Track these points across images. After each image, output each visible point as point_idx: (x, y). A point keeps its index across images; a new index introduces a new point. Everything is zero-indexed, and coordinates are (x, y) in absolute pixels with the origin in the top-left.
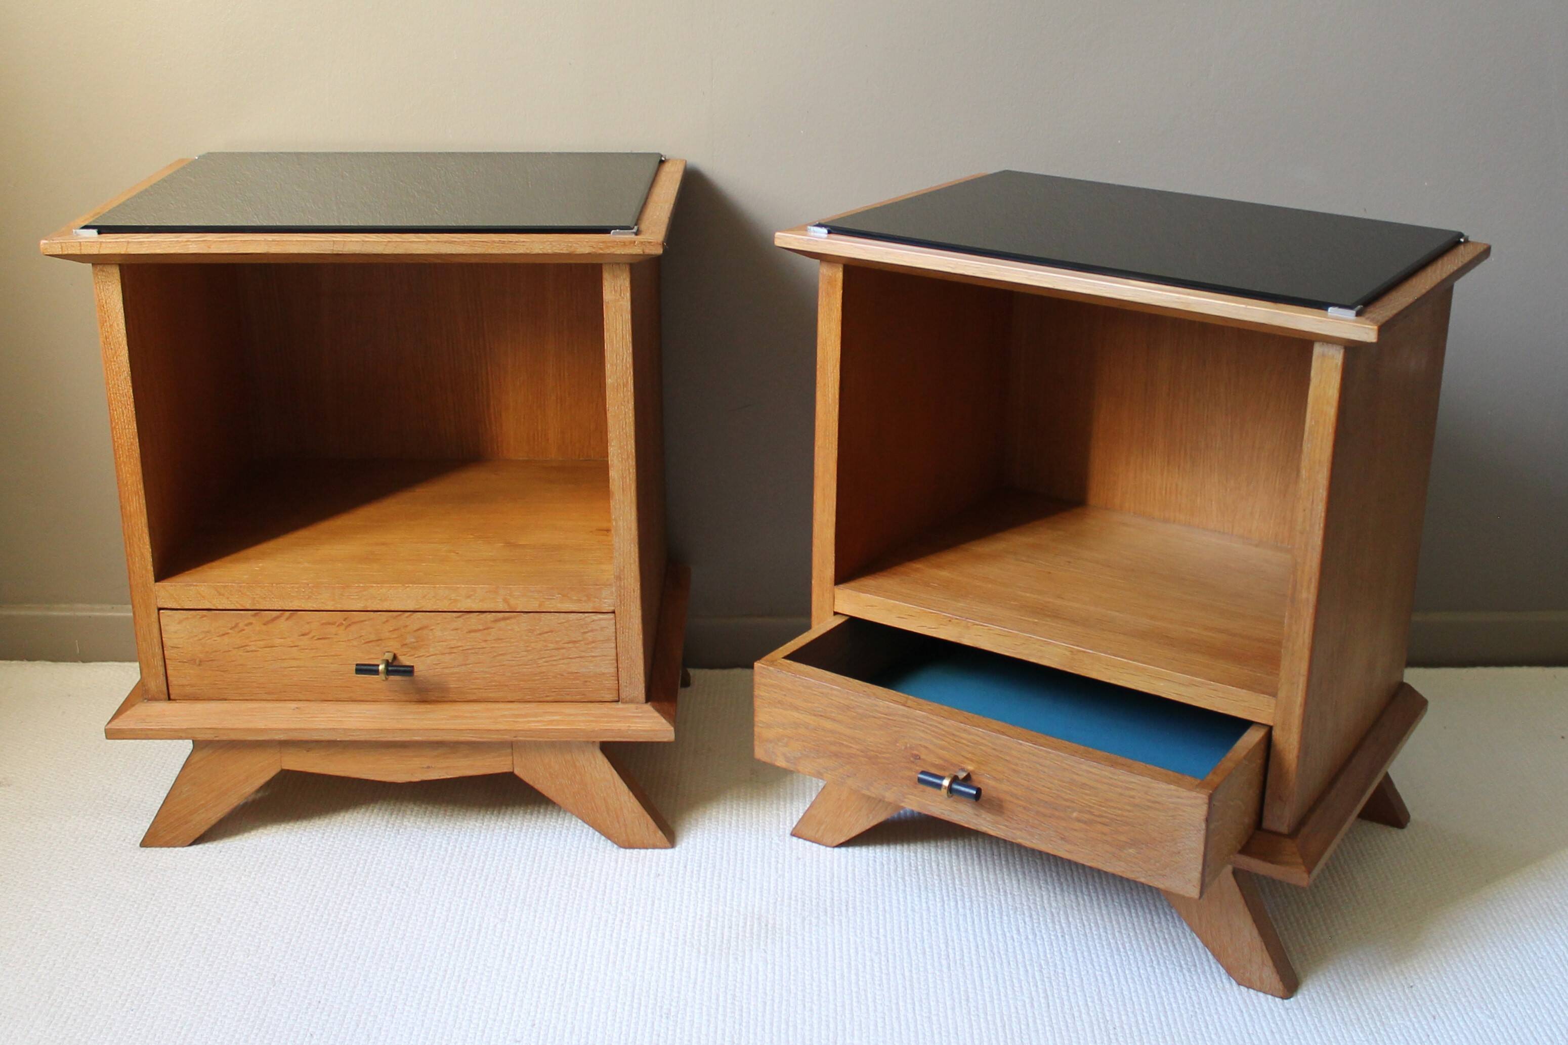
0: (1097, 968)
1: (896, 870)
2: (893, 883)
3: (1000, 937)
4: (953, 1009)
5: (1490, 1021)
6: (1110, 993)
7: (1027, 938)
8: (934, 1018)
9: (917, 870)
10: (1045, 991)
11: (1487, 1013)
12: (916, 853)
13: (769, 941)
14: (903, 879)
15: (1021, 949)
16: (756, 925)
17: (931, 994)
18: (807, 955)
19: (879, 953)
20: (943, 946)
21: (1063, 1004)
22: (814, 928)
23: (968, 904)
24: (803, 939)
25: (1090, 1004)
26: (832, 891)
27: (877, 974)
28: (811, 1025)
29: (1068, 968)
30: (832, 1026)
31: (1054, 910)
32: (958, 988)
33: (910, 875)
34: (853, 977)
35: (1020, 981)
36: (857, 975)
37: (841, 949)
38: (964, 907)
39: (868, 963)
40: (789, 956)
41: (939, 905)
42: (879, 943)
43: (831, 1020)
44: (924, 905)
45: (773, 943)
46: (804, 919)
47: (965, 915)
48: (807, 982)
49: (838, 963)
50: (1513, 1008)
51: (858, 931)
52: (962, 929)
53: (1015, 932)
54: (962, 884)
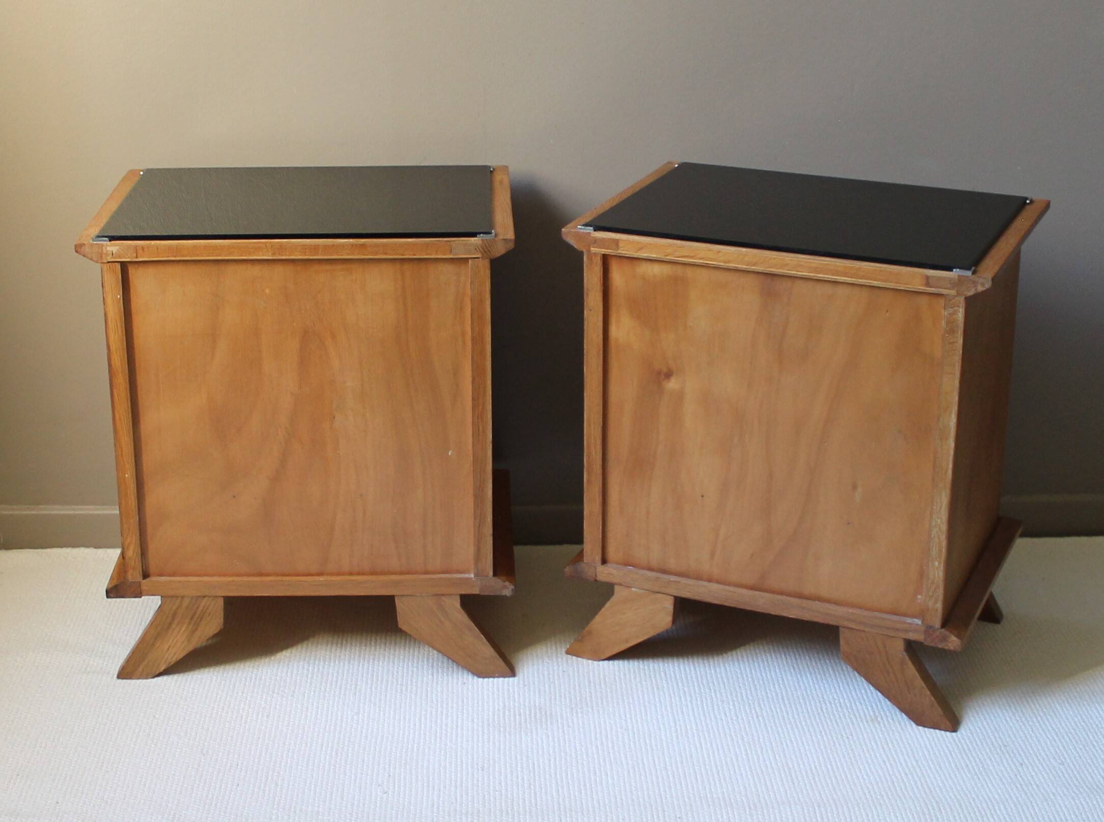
0: (782, 736)
1: (635, 678)
2: (634, 686)
3: (713, 719)
4: (682, 763)
5: (1061, 767)
6: (792, 751)
7: (732, 719)
8: (669, 768)
9: (650, 677)
10: (746, 750)
11: (1060, 761)
12: (649, 667)
13: (549, 723)
14: (641, 683)
15: (729, 726)
16: (538, 714)
17: (666, 753)
18: (576, 731)
19: (627, 729)
20: (672, 724)
21: (758, 759)
22: (580, 715)
23: (688, 699)
24: (573, 722)
25: (778, 758)
26: (590, 692)
27: (627, 742)
28: (584, 773)
29: (761, 737)
30: (598, 774)
31: (750, 702)
32: (685, 750)
33: (645, 681)
34: (610, 744)
35: (728, 746)
36: (612, 743)
37: (600, 727)
38: (686, 700)
39: (620, 736)
40: (564, 732)
41: (668, 699)
42: (627, 723)
43: (597, 770)
44: (657, 699)
45: (552, 723)
46: (572, 709)
47: (687, 706)
48: (578, 748)
49: (598, 736)
50: (1078, 758)
51: (612, 716)
52: (685, 714)
53: (723, 715)
54: (683, 686)
